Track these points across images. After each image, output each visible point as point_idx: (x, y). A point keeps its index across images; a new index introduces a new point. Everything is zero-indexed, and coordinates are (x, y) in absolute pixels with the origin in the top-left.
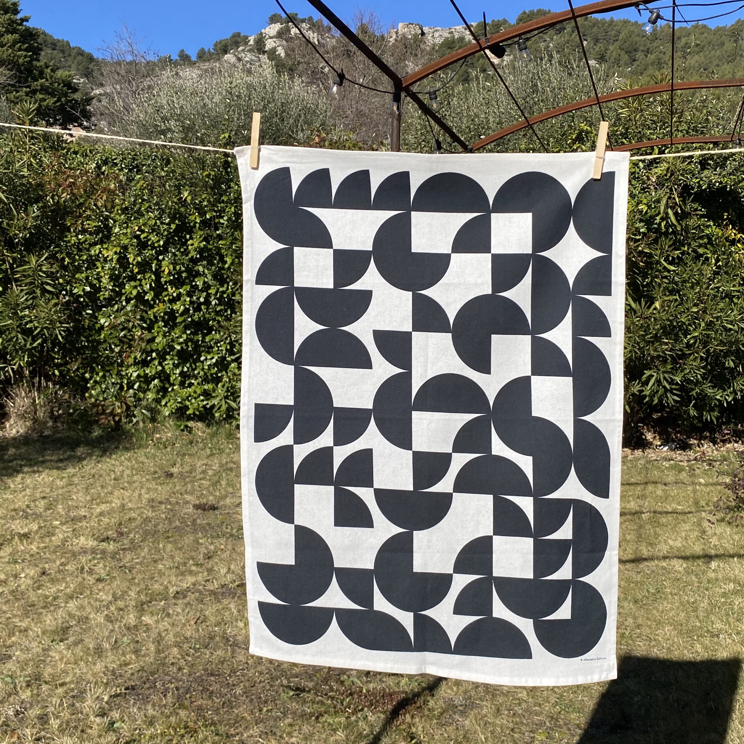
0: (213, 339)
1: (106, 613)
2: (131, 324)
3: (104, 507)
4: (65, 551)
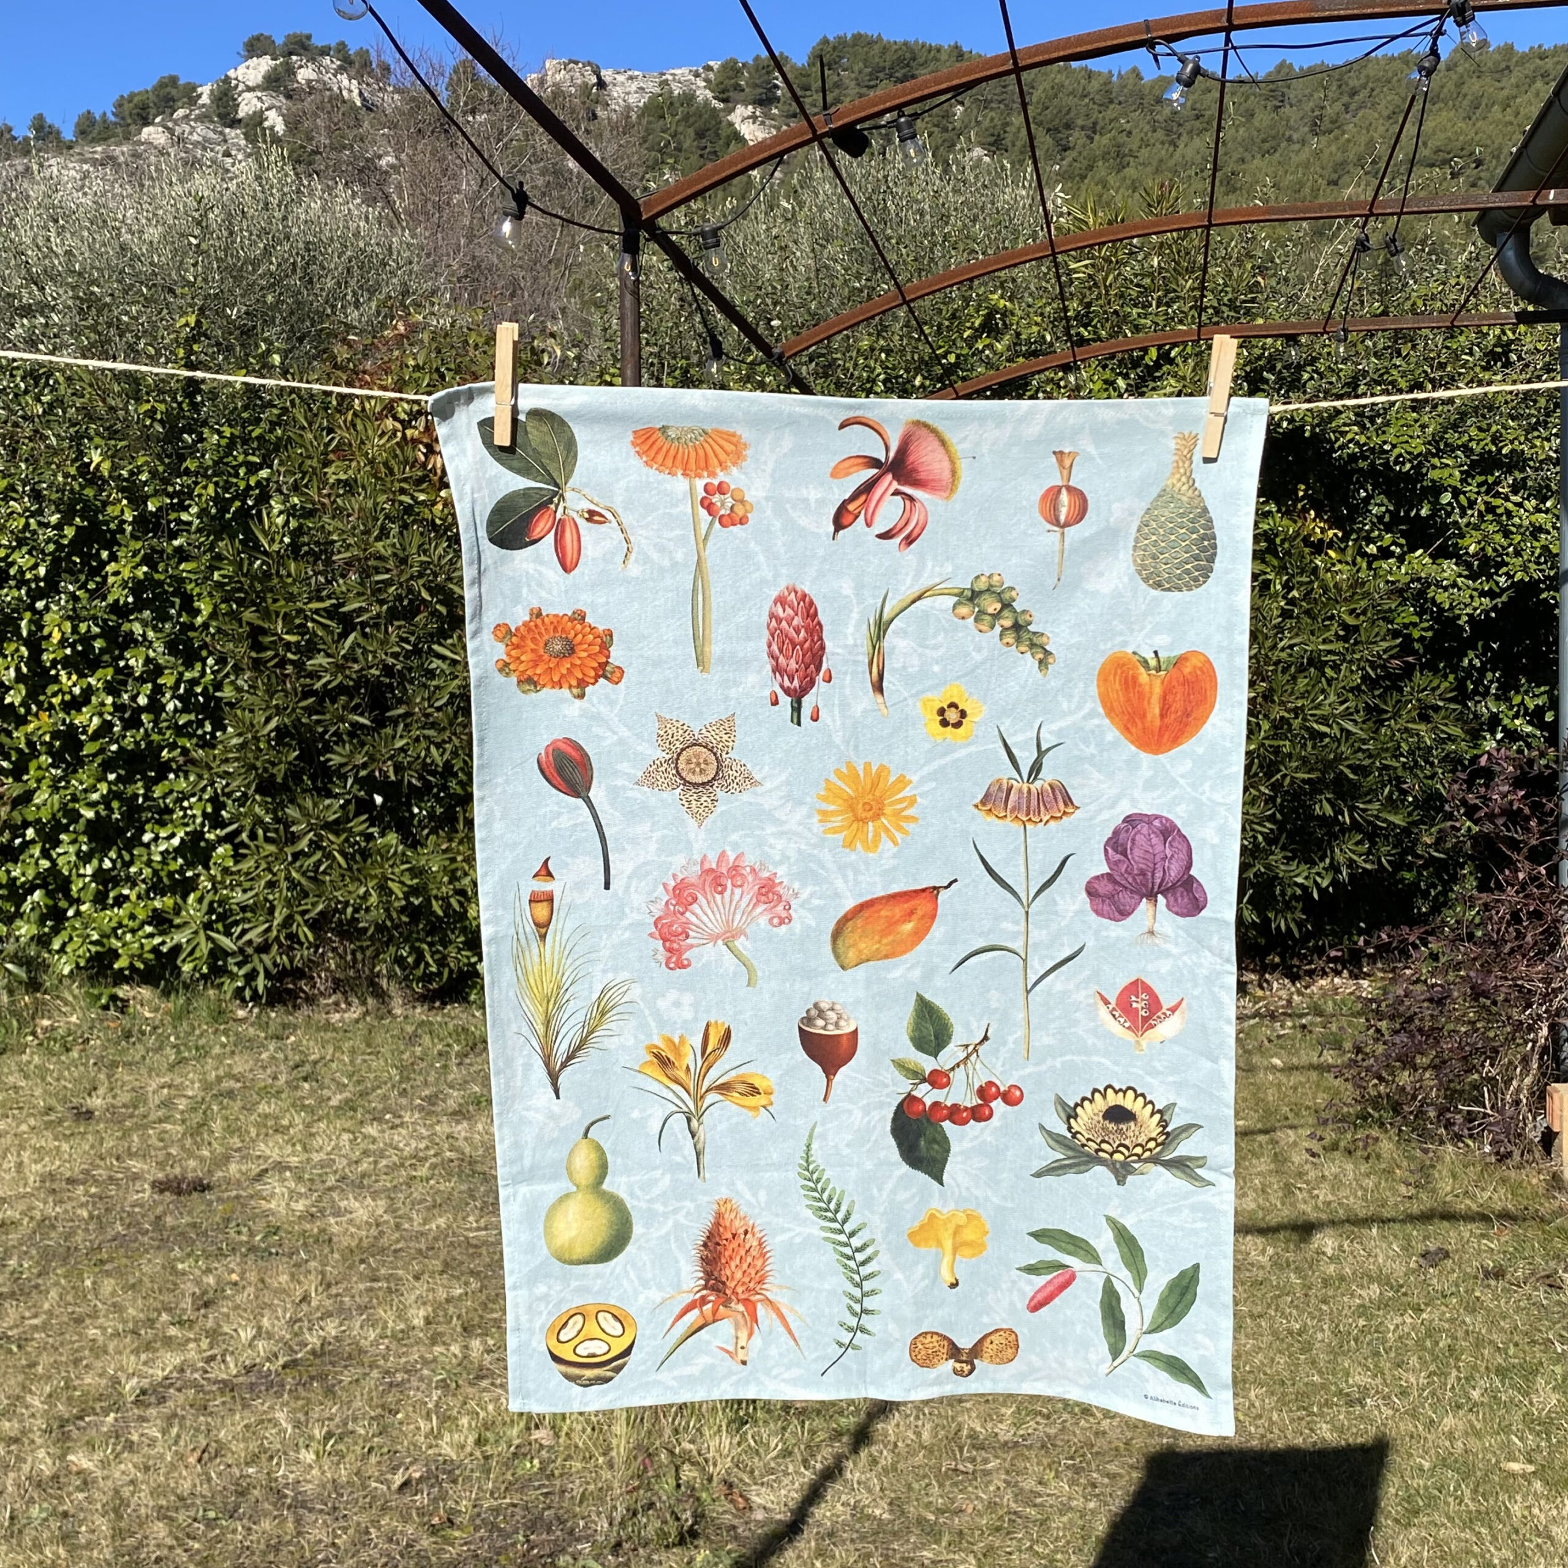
0: (171, 791)
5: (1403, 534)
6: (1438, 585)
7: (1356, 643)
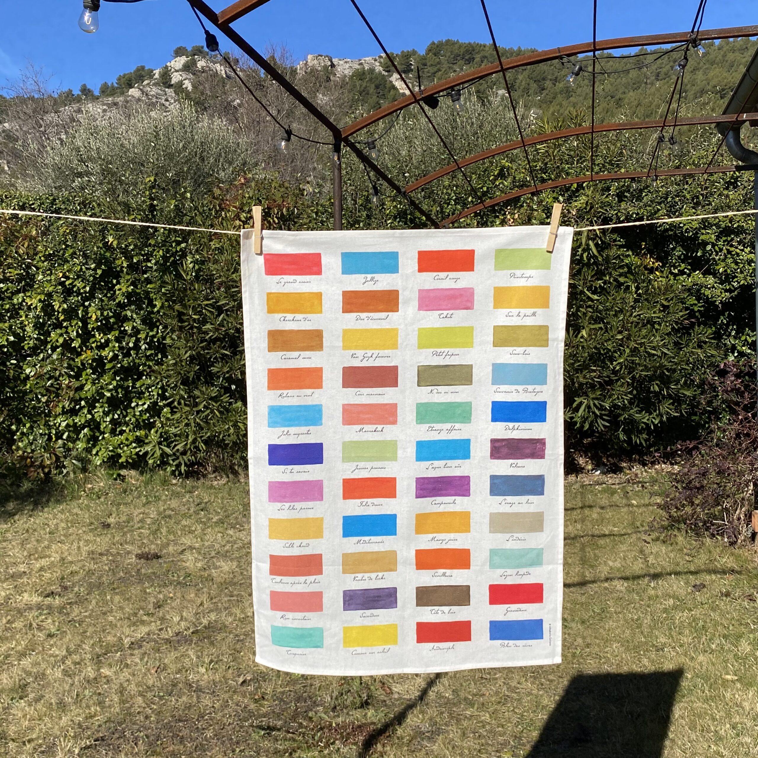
0: (144, 384)
1: (62, 667)
2: (58, 373)
3: (44, 562)
4: (9, 609)
5: (689, 264)
6: (706, 287)
7: (668, 313)
